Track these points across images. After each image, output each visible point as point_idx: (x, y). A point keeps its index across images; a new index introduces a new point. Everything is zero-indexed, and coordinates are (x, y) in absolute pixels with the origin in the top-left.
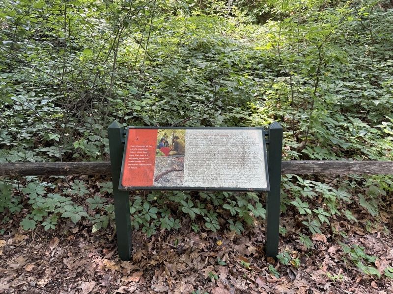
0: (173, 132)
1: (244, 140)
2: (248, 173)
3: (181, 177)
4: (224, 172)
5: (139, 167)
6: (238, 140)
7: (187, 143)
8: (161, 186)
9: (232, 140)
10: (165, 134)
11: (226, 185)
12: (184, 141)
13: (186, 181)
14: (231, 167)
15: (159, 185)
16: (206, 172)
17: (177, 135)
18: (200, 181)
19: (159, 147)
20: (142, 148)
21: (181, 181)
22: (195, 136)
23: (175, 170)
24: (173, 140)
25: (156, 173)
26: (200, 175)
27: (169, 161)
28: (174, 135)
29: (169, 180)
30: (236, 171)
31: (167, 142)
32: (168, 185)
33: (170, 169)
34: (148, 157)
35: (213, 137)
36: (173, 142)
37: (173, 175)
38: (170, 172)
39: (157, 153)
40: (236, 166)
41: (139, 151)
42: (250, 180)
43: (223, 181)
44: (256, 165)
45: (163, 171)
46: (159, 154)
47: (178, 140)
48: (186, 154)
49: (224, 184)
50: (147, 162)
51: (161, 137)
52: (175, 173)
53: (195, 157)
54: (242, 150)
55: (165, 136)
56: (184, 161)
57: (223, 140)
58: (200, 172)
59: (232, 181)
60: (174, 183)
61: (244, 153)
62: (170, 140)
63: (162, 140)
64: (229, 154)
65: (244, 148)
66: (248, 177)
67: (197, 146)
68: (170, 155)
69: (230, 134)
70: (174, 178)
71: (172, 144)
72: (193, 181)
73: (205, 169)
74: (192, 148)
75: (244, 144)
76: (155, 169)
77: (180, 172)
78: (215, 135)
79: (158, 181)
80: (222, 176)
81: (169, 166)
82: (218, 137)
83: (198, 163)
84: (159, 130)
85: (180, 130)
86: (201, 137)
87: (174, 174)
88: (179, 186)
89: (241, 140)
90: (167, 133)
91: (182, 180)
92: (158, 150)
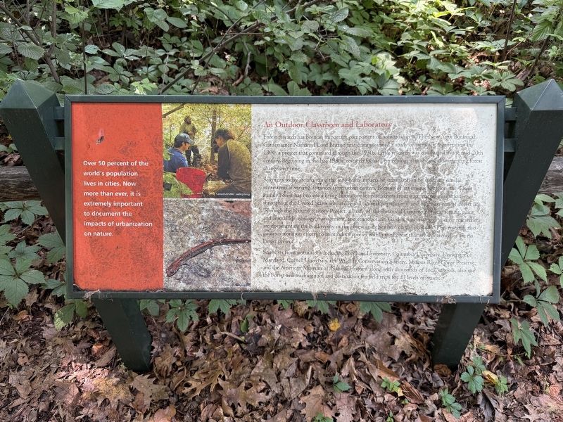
0: (210, 114)
1: (436, 141)
2: (440, 250)
3: (243, 261)
4: (372, 245)
5: (118, 230)
6: (419, 141)
7: (258, 153)
8: (188, 288)
9: (398, 141)
10: (188, 121)
11: (373, 286)
12: (249, 146)
13: (258, 274)
14: (391, 231)
15: (181, 286)
16: (316, 248)
17: (226, 126)
18: (299, 273)
19: (173, 166)
20: (120, 169)
21: (245, 275)
22: (281, 129)
23: (226, 242)
24: (214, 142)
25: (170, 249)
26: (299, 257)
27: (204, 214)
28: (214, 125)
29: (208, 273)
30: (405, 243)
31: (195, 149)
32: (207, 286)
33: (208, 237)
34: (141, 200)
35: (339, 132)
36: (215, 149)
37: (221, 255)
38: (210, 246)
39: (167, 187)
40: (408, 228)
41: (112, 179)
42: (444, 272)
43: (366, 273)
44: (467, 225)
45: (191, 244)
46: (173, 189)
47: (229, 143)
48: (257, 192)
49: (367, 282)
50: (139, 214)
51: (176, 133)
52: (227, 249)
53: (284, 200)
54: (429, 176)
55: (188, 128)
56: (249, 213)
57: (372, 141)
58: (297, 245)
59: (391, 273)
60: (224, 279)
61: (434, 186)
62: (203, 141)
63: (179, 142)
64: (386, 191)
65: (433, 170)
66: (440, 261)
67: (287, 161)
68: (206, 195)
69: (395, 121)
70: (223, 264)
71: (213, 157)
72: (278, 274)
73: (314, 239)
74: (274, 169)
75: (435, 157)
76: (166, 238)
77: (240, 246)
78: (347, 125)
79: (179, 275)
80: (364, 258)
81: (208, 230)
82: (355, 132)
83: (292, 219)
84: (165, 108)
85: (233, 107)
86: (302, 131)
87: (222, 252)
88: (238, 288)
89: (429, 140)
90: (194, 118)
91: (247, 270)
92: (169, 175)
